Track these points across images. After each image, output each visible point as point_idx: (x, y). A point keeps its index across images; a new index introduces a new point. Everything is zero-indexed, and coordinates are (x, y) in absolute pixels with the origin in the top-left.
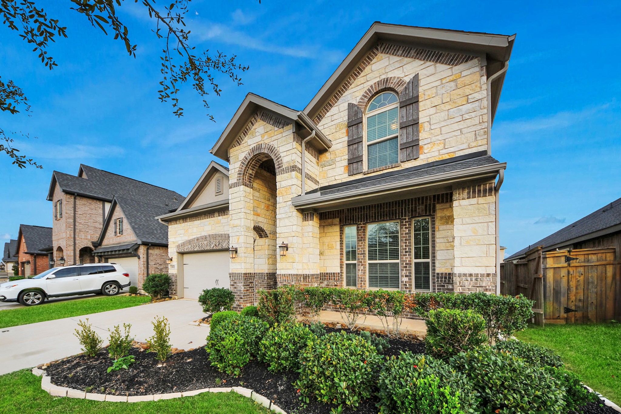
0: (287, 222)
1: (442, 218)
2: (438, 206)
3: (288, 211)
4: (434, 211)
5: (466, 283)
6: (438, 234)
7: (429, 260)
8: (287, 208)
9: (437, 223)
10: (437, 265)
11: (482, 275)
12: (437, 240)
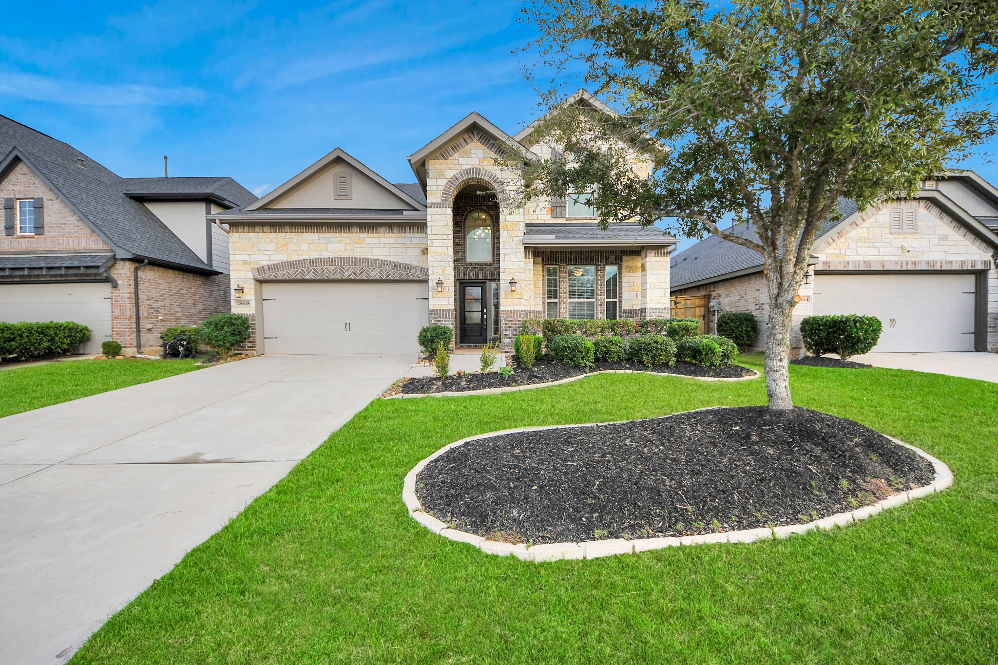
0: (513, 258)
1: (627, 267)
2: (624, 258)
3: (515, 247)
4: (621, 261)
5: (653, 314)
6: (624, 280)
7: (617, 300)
8: (513, 243)
9: (624, 271)
10: (623, 303)
11: (662, 309)
12: (623, 284)
